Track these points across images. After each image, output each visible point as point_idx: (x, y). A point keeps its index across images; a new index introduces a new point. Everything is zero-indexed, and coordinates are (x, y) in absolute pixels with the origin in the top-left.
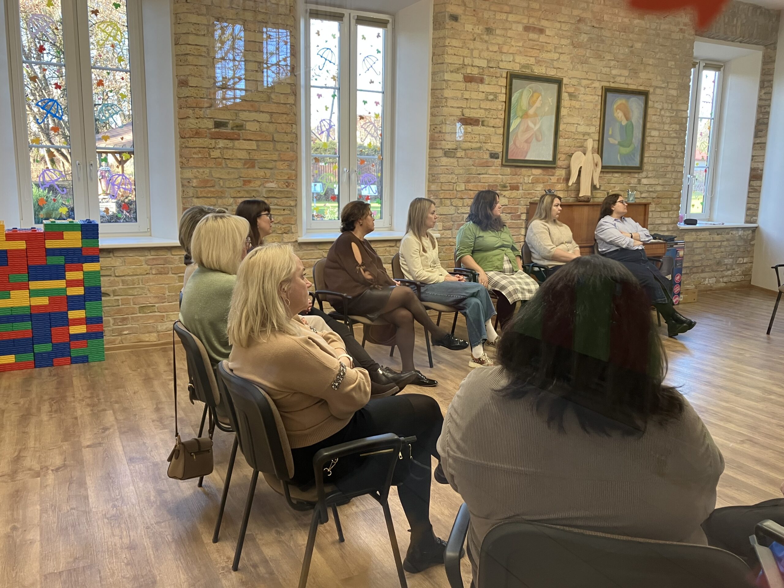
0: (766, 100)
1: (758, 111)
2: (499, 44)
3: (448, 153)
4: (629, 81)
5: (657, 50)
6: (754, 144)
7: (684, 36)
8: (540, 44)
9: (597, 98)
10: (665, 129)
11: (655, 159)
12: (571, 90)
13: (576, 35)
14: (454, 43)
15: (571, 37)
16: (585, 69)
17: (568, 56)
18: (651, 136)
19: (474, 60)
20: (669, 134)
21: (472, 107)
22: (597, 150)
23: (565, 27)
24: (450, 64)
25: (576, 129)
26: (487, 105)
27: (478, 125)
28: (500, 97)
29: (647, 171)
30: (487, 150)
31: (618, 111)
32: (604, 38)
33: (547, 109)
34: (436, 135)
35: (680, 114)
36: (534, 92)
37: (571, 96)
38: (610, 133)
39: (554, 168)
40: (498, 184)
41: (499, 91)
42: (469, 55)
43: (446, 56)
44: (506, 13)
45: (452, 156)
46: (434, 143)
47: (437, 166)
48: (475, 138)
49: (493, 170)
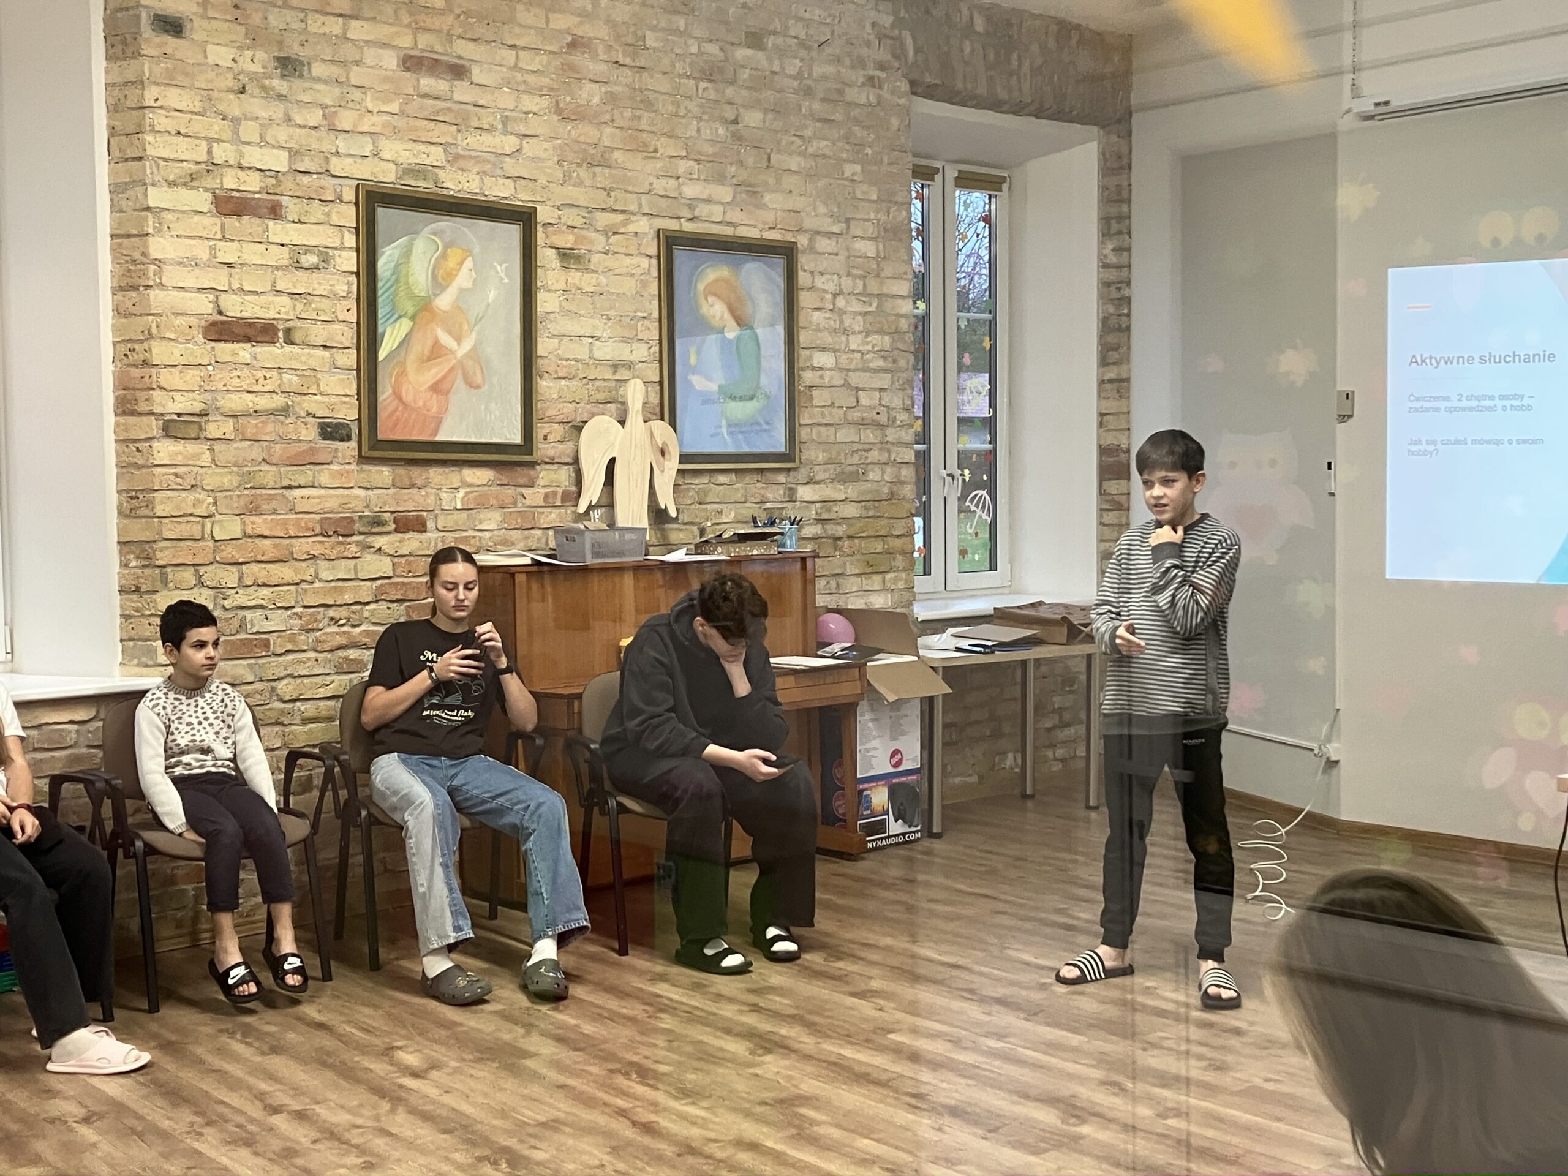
0: (1119, 267)
1: (1101, 296)
2: (323, 107)
3: (173, 428)
4: (735, 216)
5: (808, 133)
6: (1102, 382)
7: (879, 98)
8: (455, 107)
9: (645, 263)
10: (853, 347)
11: (832, 429)
12: (566, 240)
13: (569, 84)
14: (174, 98)
15: (552, 89)
16: (601, 181)
17: (546, 145)
18: (814, 369)
19: (246, 149)
20: (864, 362)
21: (247, 288)
22: (658, 410)
23: (532, 62)
24: (166, 160)
25: (591, 351)
26: (302, 282)
27: (272, 342)
28: (338, 260)
29: (812, 463)
30: (308, 414)
31: (711, 299)
32: (652, 96)
33: (492, 295)
34: (136, 373)
35: (888, 305)
36: (447, 246)
37: (566, 256)
38: (693, 360)
39: (532, 464)
40: (356, 516)
41: (337, 244)
42: (227, 135)
43: (149, 138)
44: (341, 15)
45: (193, 436)
46: (129, 397)
47: (144, 466)
48: (265, 378)
49: (333, 475)
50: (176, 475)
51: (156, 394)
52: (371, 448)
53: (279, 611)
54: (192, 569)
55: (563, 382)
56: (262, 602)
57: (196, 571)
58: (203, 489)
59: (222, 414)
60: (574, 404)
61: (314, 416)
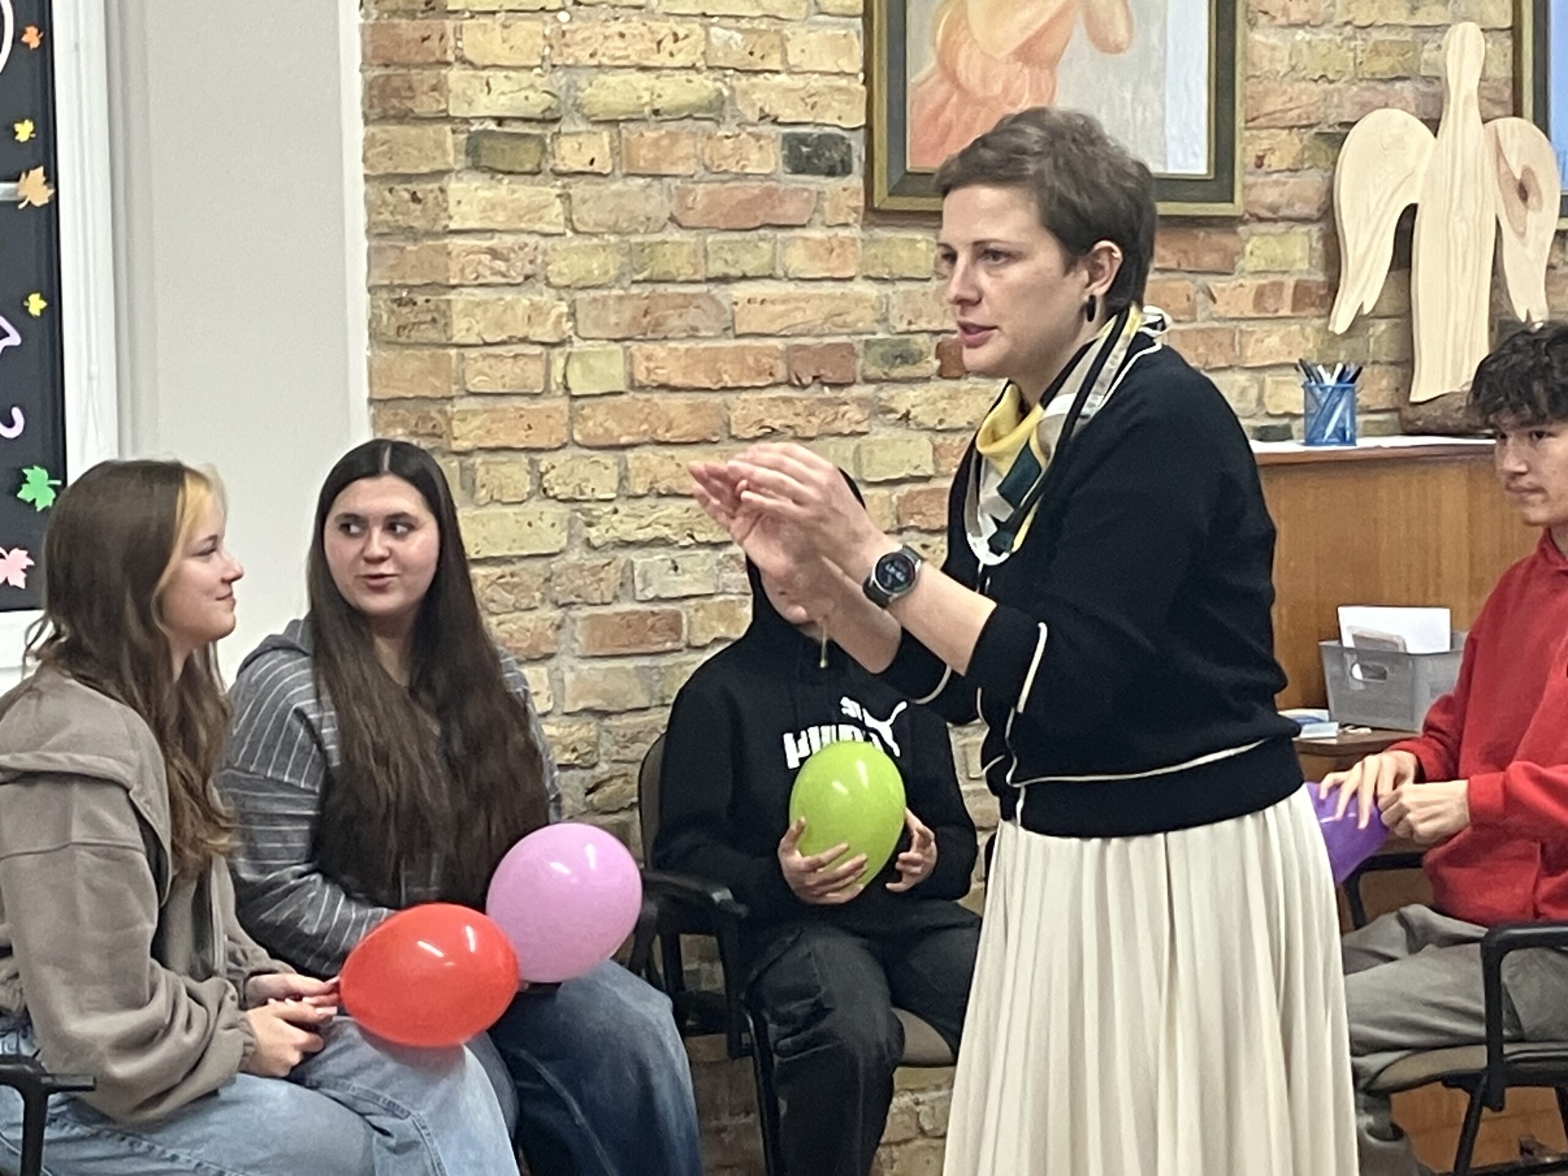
3: (489, 150)
30: (763, 117)
40: (858, 342)
45: (528, 167)
46: (397, 82)
47: (429, 234)
48: (676, 39)
49: (816, 252)
50: (494, 253)
51: (455, 76)
52: (894, 192)
53: (701, 553)
54: (524, 458)
55: (1300, 34)
56: (666, 532)
57: (532, 463)
58: (548, 284)
59: (587, 118)
60: (1324, 85)
61: (775, 121)
